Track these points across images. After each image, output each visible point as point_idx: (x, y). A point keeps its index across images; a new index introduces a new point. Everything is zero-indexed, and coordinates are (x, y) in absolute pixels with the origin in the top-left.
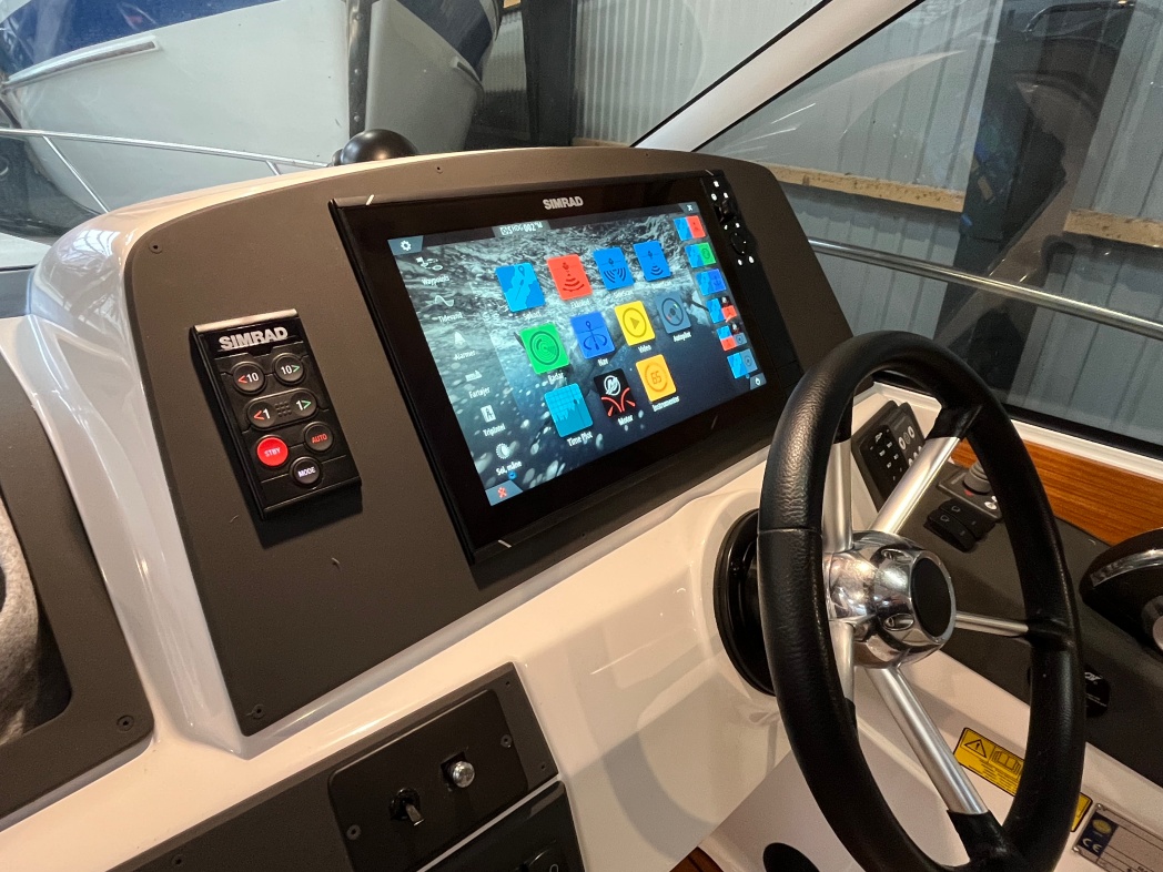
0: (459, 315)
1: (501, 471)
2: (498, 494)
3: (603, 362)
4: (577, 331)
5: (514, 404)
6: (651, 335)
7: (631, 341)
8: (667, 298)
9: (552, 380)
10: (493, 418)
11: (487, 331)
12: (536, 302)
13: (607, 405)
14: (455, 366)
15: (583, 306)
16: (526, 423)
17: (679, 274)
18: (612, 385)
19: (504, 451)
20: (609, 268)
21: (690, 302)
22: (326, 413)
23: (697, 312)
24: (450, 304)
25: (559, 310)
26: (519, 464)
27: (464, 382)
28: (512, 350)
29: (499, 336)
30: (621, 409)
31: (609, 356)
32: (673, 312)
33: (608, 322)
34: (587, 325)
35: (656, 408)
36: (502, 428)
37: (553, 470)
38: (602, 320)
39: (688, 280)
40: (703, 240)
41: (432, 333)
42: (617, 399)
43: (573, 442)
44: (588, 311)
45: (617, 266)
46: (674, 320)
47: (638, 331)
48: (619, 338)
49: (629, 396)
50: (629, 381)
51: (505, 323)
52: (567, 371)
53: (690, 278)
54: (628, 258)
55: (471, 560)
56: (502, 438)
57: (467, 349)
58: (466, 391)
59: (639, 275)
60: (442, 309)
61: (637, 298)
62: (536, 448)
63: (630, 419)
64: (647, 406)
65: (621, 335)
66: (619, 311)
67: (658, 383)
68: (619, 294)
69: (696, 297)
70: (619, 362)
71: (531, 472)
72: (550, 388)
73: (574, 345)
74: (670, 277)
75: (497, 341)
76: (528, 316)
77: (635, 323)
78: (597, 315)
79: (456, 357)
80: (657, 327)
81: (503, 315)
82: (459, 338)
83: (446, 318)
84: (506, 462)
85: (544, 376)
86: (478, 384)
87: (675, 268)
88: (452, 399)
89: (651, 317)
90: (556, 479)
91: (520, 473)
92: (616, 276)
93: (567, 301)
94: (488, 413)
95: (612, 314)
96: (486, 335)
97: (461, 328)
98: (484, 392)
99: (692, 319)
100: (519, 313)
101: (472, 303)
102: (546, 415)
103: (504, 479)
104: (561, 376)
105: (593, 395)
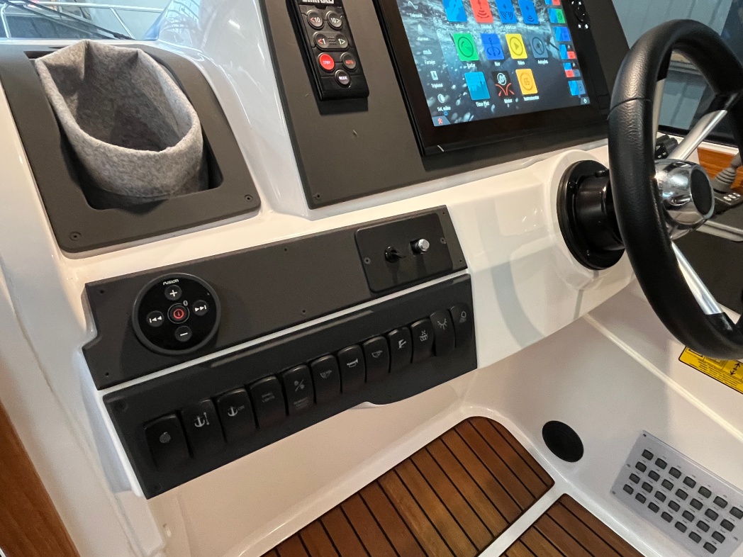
0: (421, 16)
1: (440, 109)
2: (439, 121)
3: (497, 64)
4: (484, 42)
5: (448, 74)
6: (525, 56)
7: (514, 57)
8: (535, 36)
9: (470, 66)
10: (436, 79)
11: (435, 29)
12: (462, 19)
13: (498, 89)
14: (418, 44)
15: (487, 28)
16: (454, 87)
17: (543, 24)
18: (502, 79)
19: (442, 99)
20: (504, 10)
21: (549, 43)
22: (352, 49)
23: (552, 49)
24: (416, 8)
25: (474, 27)
26: (449, 108)
27: (422, 54)
28: (448, 43)
29: (441, 34)
30: (506, 94)
31: (501, 61)
32: (538, 46)
33: (501, 41)
34: (491, 41)
35: (526, 99)
36: (441, 85)
37: (468, 117)
38: (498, 40)
39: (549, 29)
40: (558, 7)
41: (406, 22)
42: (504, 87)
43: (479, 104)
44: (490, 32)
45: (508, 10)
46: (538, 50)
47: (518, 52)
48: (507, 53)
49: (511, 88)
50: (512, 79)
51: (445, 27)
52: (477, 63)
53: (549, 27)
54: (515, 7)
55: (423, 154)
56: (439, 91)
57: (424, 36)
58: (424, 60)
59: (520, 19)
60: (410, 9)
61: (518, 32)
62: (459, 102)
63: (510, 101)
64: (521, 97)
65: (508, 51)
66: (508, 37)
67: (528, 85)
68: (508, 27)
69: (552, 40)
70: (507, 65)
71: (455, 115)
72: (468, 70)
73: (482, 50)
74: (538, 24)
75: (440, 35)
76: (458, 26)
77: (517, 47)
78: (495, 36)
79: (419, 39)
80: (529, 52)
81: (444, 22)
82: (420, 28)
83: (414, 15)
84: (443, 105)
85: (464, 63)
86: (429, 57)
87: (541, 20)
88: (416, 62)
89: (526, 46)
90: (468, 123)
91: (450, 113)
92: (508, 16)
93: (479, 23)
94: (434, 74)
95: (503, 38)
96: (434, 31)
97: (421, 23)
98: (433, 63)
99: (549, 53)
100: (453, 23)
101: (428, 10)
102: (465, 85)
103: (441, 114)
104: (474, 65)
105: (491, 81)
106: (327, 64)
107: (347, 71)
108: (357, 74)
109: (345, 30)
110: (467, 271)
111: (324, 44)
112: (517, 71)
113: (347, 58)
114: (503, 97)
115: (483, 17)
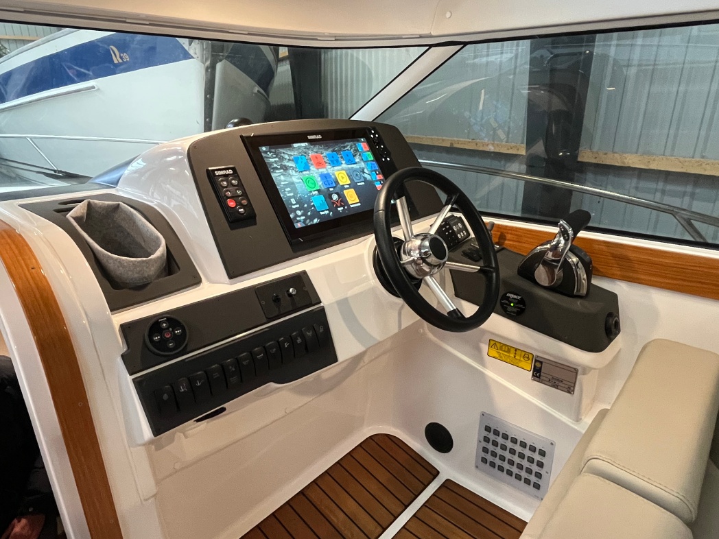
0: (282, 171)
1: (298, 219)
2: (298, 225)
3: (331, 189)
4: (322, 179)
5: (301, 199)
6: (349, 182)
7: (341, 184)
8: (355, 170)
9: (314, 193)
10: (294, 202)
11: (291, 176)
12: (307, 168)
13: (333, 203)
14: (282, 186)
15: (323, 171)
16: (306, 206)
17: (359, 162)
18: (335, 197)
19: (299, 213)
20: (332, 159)
21: (364, 172)
22: (245, 195)
23: (366, 175)
24: (279, 167)
25: (315, 172)
26: (304, 217)
27: (285, 191)
28: (300, 182)
29: (295, 178)
30: (339, 205)
31: (334, 187)
32: (357, 175)
33: (333, 177)
34: (325, 177)
35: (352, 206)
36: (298, 206)
37: (316, 221)
38: (330, 176)
39: (363, 165)
40: (368, 151)
41: (273, 175)
42: (337, 201)
43: (322, 213)
44: (325, 172)
45: (335, 158)
47: (344, 180)
48: (337, 182)
49: (341, 201)
50: (341, 195)
51: (297, 174)
52: (318, 191)
53: (363, 164)
54: (339, 156)
55: (291, 244)
56: (297, 209)
57: (285, 181)
58: (286, 194)
59: (344, 162)
60: (276, 168)
61: (343, 169)
62: (309, 213)
63: (342, 208)
64: (348, 205)
65: (337, 181)
66: (336, 173)
67: (352, 198)
68: (336, 168)
69: (366, 171)
70: (338, 190)
71: (308, 221)
72: (313, 195)
73: (320, 183)
74: (356, 163)
75: (295, 179)
76: (305, 173)
77: (343, 178)
78: (328, 174)
79: (282, 183)
80: (351, 179)
81: (296, 172)
82: (282, 178)
83: (277, 171)
84: (300, 216)
85: (311, 192)
86: (289, 192)
87: (357, 160)
88: (282, 195)
89: (349, 177)
90: (316, 224)
91: (305, 220)
92: (335, 162)
93: (318, 169)
94: (293, 201)
95: (334, 174)
96: (291, 177)
97: (282, 174)
98: (292, 194)
99: (365, 178)
100: (302, 172)
101: (286, 167)
102: (312, 204)
103: (299, 221)
104: (317, 192)
105: (328, 199)
106: (232, 204)
107: (243, 206)
108: (249, 207)
109: (240, 186)
110: (322, 304)
111: (229, 194)
112: (344, 191)
113: (243, 199)
114: (337, 207)
115: (320, 164)
